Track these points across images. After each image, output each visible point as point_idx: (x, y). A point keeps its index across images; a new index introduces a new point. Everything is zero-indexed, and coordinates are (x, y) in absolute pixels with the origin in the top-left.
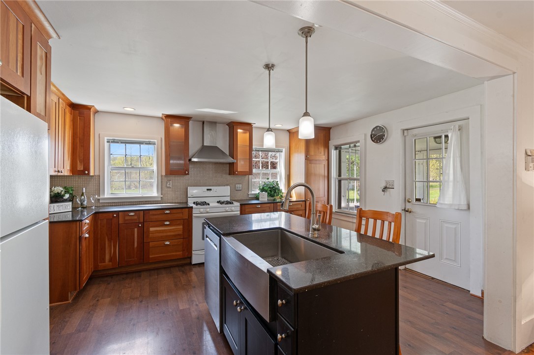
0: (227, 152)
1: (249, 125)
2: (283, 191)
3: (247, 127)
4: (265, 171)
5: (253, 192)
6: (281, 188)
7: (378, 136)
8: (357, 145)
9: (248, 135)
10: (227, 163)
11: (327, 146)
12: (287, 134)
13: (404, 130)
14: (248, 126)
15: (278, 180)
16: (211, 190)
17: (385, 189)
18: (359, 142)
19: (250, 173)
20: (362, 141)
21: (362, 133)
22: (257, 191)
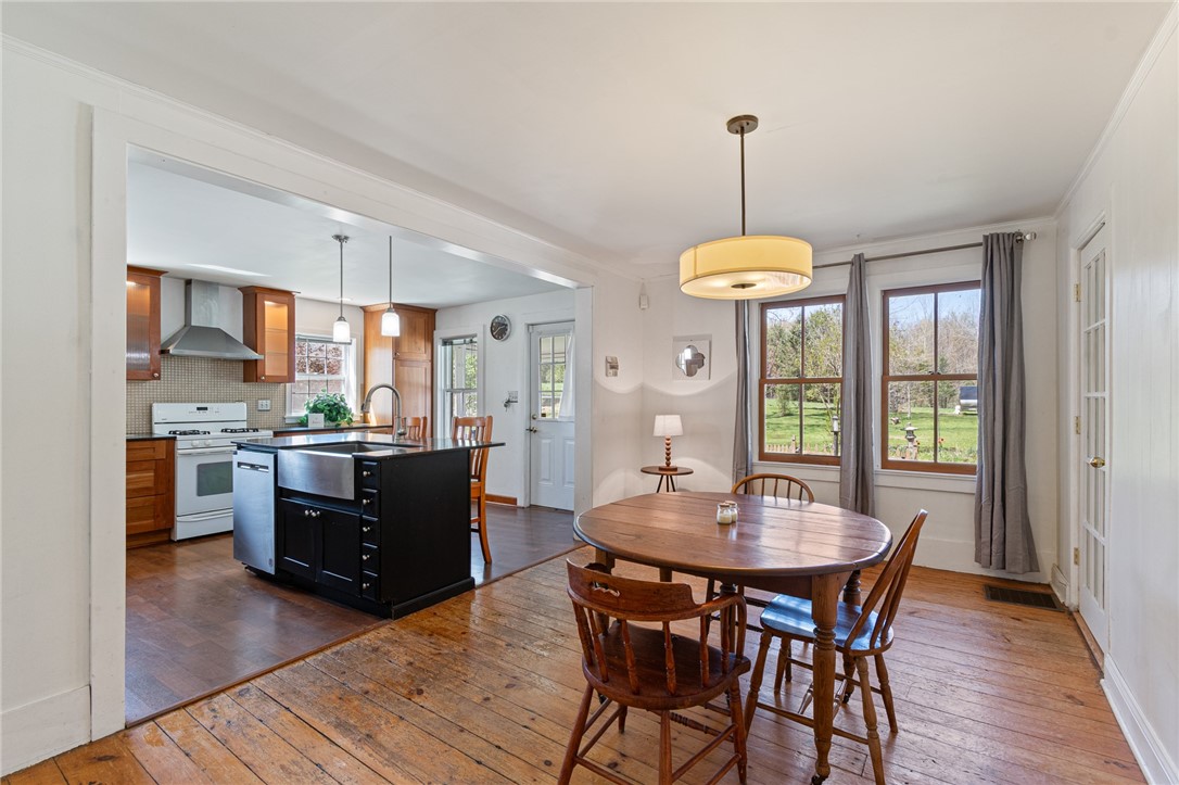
0: (240, 338)
1: (288, 293)
2: (354, 411)
3: (286, 299)
4: (316, 376)
5: (294, 415)
6: (349, 406)
7: (500, 329)
8: (474, 340)
9: (285, 310)
10: (238, 361)
11: (430, 339)
12: (361, 314)
13: (529, 325)
14: (284, 297)
15: (343, 392)
16: (206, 409)
17: (508, 403)
18: (475, 336)
19: (290, 378)
20: (480, 335)
21: (479, 324)
22: (303, 413)
